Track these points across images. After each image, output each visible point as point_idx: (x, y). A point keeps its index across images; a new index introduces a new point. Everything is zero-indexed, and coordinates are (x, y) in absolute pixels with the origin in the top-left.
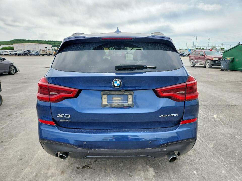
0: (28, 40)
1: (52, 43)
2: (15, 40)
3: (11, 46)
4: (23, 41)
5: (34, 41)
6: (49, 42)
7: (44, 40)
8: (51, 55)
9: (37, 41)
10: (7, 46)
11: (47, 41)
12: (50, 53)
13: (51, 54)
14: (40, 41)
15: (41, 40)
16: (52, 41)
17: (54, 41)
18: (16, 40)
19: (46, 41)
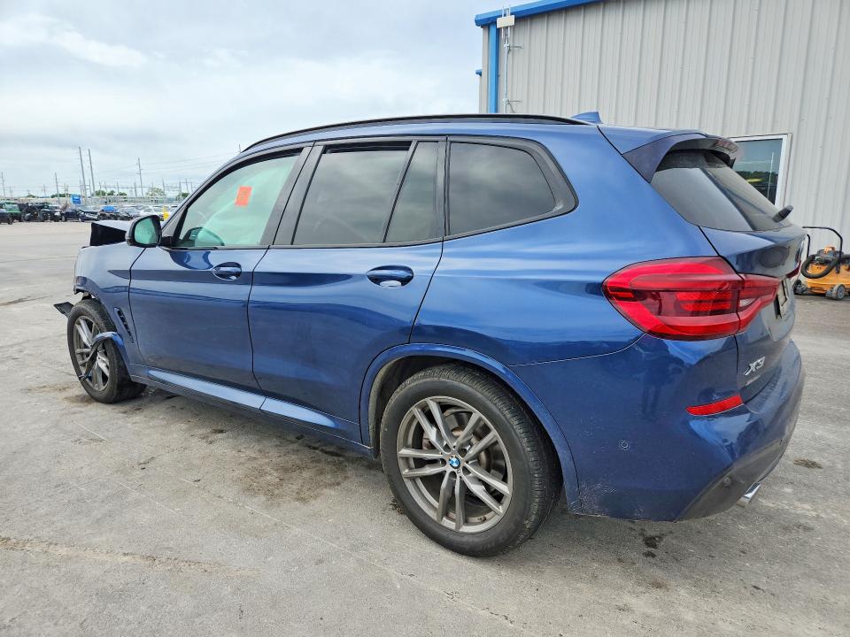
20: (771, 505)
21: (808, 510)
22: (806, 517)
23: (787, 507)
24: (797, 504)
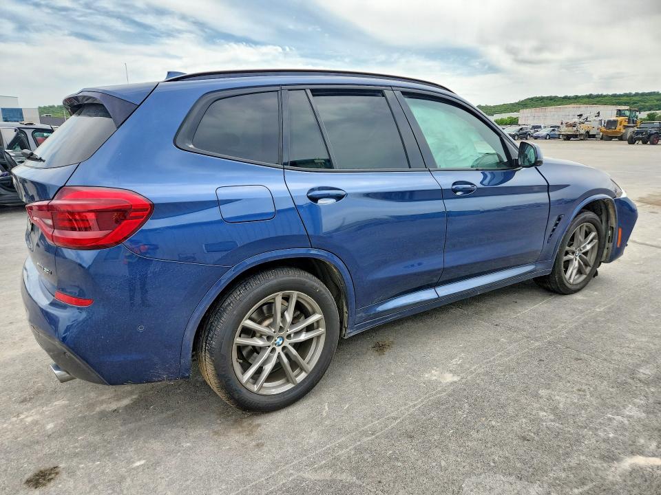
0: (563, 96)
1: (632, 102)
2: (529, 99)
3: (514, 115)
4: (549, 101)
5: (580, 97)
6: (625, 98)
7: (610, 93)
8: (594, 136)
9: (590, 97)
10: (505, 116)
11: (620, 96)
12: (588, 132)
13: (591, 133)
14: (598, 96)
15: (600, 93)
16: (637, 94)
17: (643, 94)
18: (532, 99)
19: (614, 96)
20: (56, 403)
21: (27, 417)
22: (27, 410)
23: (44, 409)
24: (37, 417)
